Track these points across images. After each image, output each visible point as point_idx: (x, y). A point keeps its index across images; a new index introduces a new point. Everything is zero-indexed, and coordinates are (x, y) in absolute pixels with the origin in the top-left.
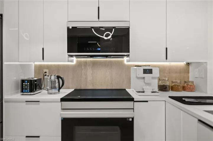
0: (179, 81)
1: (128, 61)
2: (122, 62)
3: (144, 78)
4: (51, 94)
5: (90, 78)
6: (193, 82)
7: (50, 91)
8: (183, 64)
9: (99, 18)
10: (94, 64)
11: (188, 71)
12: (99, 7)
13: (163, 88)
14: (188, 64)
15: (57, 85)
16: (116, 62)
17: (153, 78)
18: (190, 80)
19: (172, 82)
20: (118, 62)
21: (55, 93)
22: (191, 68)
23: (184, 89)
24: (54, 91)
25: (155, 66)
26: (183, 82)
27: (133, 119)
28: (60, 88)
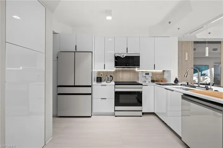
0: (160, 78)
1: (137, 70)
2: (135, 70)
3: (145, 77)
4: (108, 83)
5: (121, 76)
6: (165, 79)
7: (107, 82)
8: (161, 71)
9: (127, 52)
10: (123, 71)
11: (164, 73)
12: (127, 48)
13: (153, 81)
14: (164, 71)
15: (110, 79)
16: (132, 70)
17: (149, 76)
18: (165, 78)
19: (157, 79)
20: (133, 70)
21: (109, 83)
22: (165, 73)
23: (162, 81)
24: (109, 82)
25: (150, 72)
26: (161, 79)
27: (142, 92)
28: (111, 81)
